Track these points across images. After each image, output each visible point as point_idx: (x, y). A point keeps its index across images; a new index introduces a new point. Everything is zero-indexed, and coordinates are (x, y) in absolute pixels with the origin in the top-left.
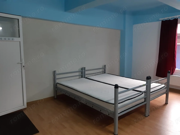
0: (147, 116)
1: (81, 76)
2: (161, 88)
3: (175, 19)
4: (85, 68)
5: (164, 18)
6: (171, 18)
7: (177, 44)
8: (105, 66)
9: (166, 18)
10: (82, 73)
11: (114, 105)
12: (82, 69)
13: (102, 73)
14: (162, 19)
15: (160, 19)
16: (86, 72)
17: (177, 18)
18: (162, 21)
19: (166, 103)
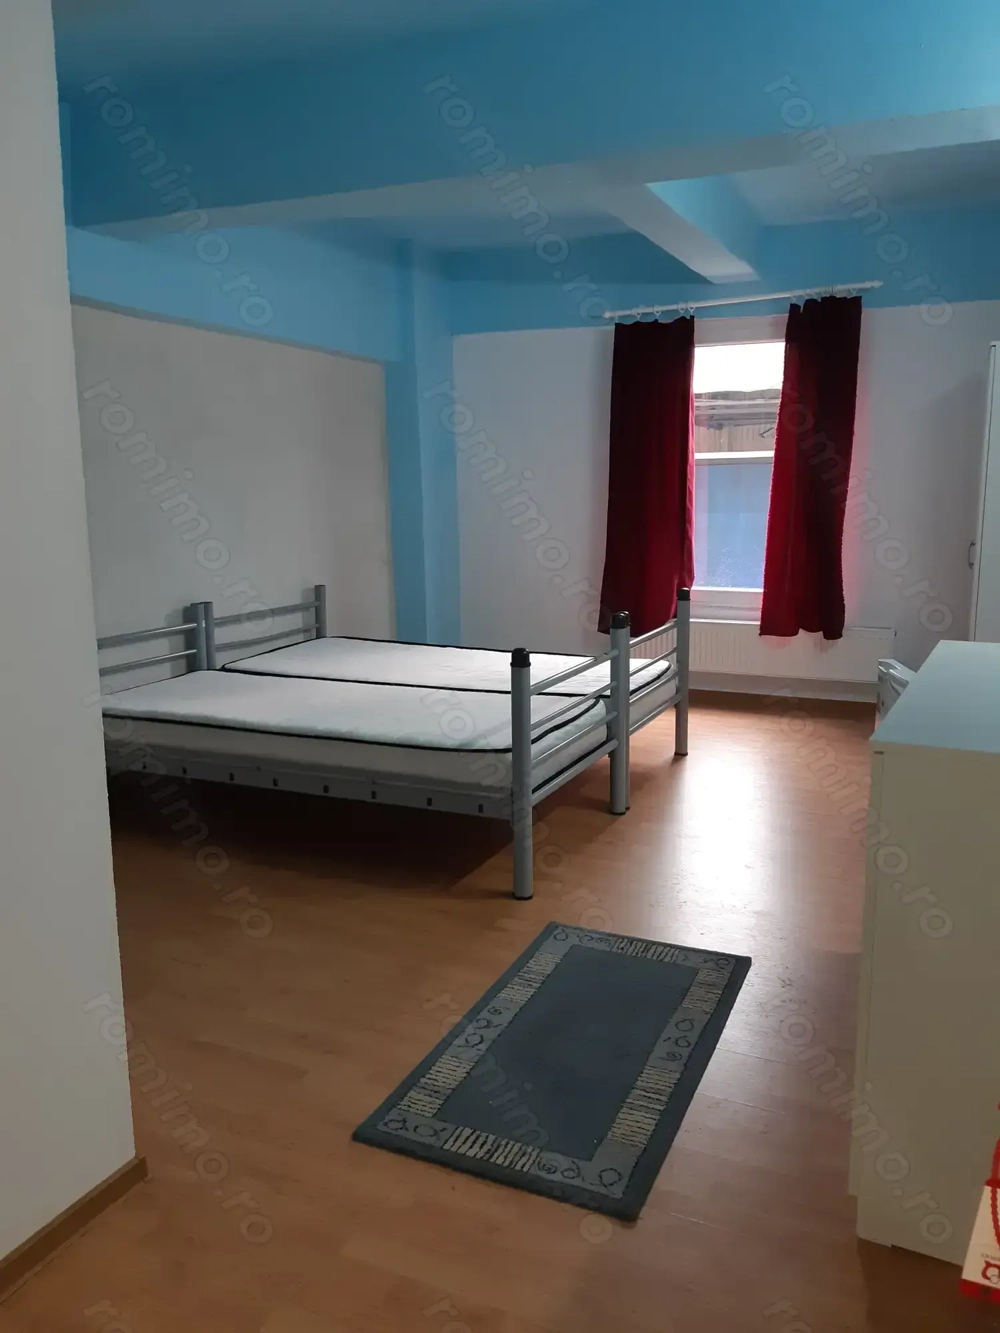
0: (623, 810)
1: (183, 663)
2: (659, 677)
3: (683, 318)
4: (207, 605)
5: (628, 312)
6: (658, 309)
7: (698, 456)
8: (319, 591)
9: (637, 313)
10: (190, 638)
11: (510, 754)
12: (190, 613)
13: (300, 637)
14: (618, 314)
15: (607, 315)
16: (221, 635)
17: (692, 317)
18: (618, 326)
19: (680, 754)
